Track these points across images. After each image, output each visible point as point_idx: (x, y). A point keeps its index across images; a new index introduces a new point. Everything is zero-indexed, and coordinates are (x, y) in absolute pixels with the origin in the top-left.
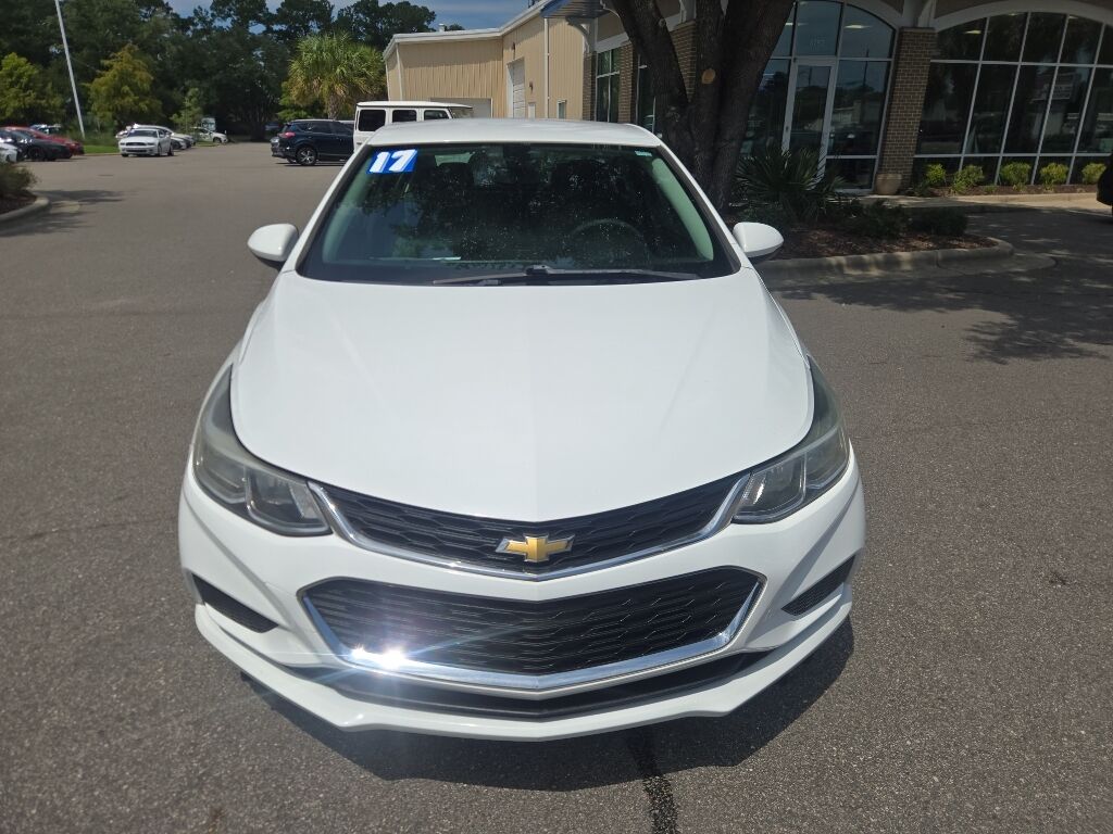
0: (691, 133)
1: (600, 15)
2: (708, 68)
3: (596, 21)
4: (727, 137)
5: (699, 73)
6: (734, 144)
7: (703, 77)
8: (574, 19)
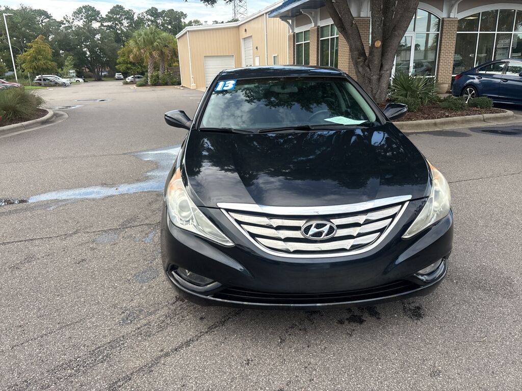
0: (370, 68)
1: (296, 16)
2: (377, 40)
3: (295, 18)
4: (385, 69)
5: (373, 42)
6: (388, 72)
7: (376, 44)
8: (284, 17)
